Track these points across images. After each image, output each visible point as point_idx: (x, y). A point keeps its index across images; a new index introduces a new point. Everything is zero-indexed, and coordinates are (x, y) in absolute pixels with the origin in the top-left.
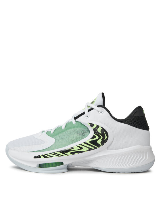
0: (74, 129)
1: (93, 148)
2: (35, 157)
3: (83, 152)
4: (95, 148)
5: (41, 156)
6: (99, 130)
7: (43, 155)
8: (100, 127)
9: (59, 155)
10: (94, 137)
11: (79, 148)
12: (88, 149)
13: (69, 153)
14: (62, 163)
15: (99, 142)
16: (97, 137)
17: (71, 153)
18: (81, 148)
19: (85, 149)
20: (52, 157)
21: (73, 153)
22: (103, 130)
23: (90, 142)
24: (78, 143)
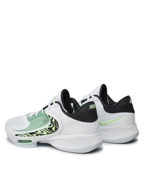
0: (41, 117)
1: (50, 133)
2: (16, 135)
3: (44, 135)
4: (51, 133)
5: (19, 135)
6: (53, 121)
7: (20, 134)
8: (54, 119)
9: (28, 136)
10: (50, 125)
11: (41, 132)
12: (47, 133)
13: (35, 135)
14: (31, 141)
15: (53, 129)
16: (52, 126)
17: (36, 135)
18: (43, 132)
19: (45, 133)
20: (24, 136)
21: (37, 135)
22: (56, 121)
23: (48, 128)
24: (41, 129)
